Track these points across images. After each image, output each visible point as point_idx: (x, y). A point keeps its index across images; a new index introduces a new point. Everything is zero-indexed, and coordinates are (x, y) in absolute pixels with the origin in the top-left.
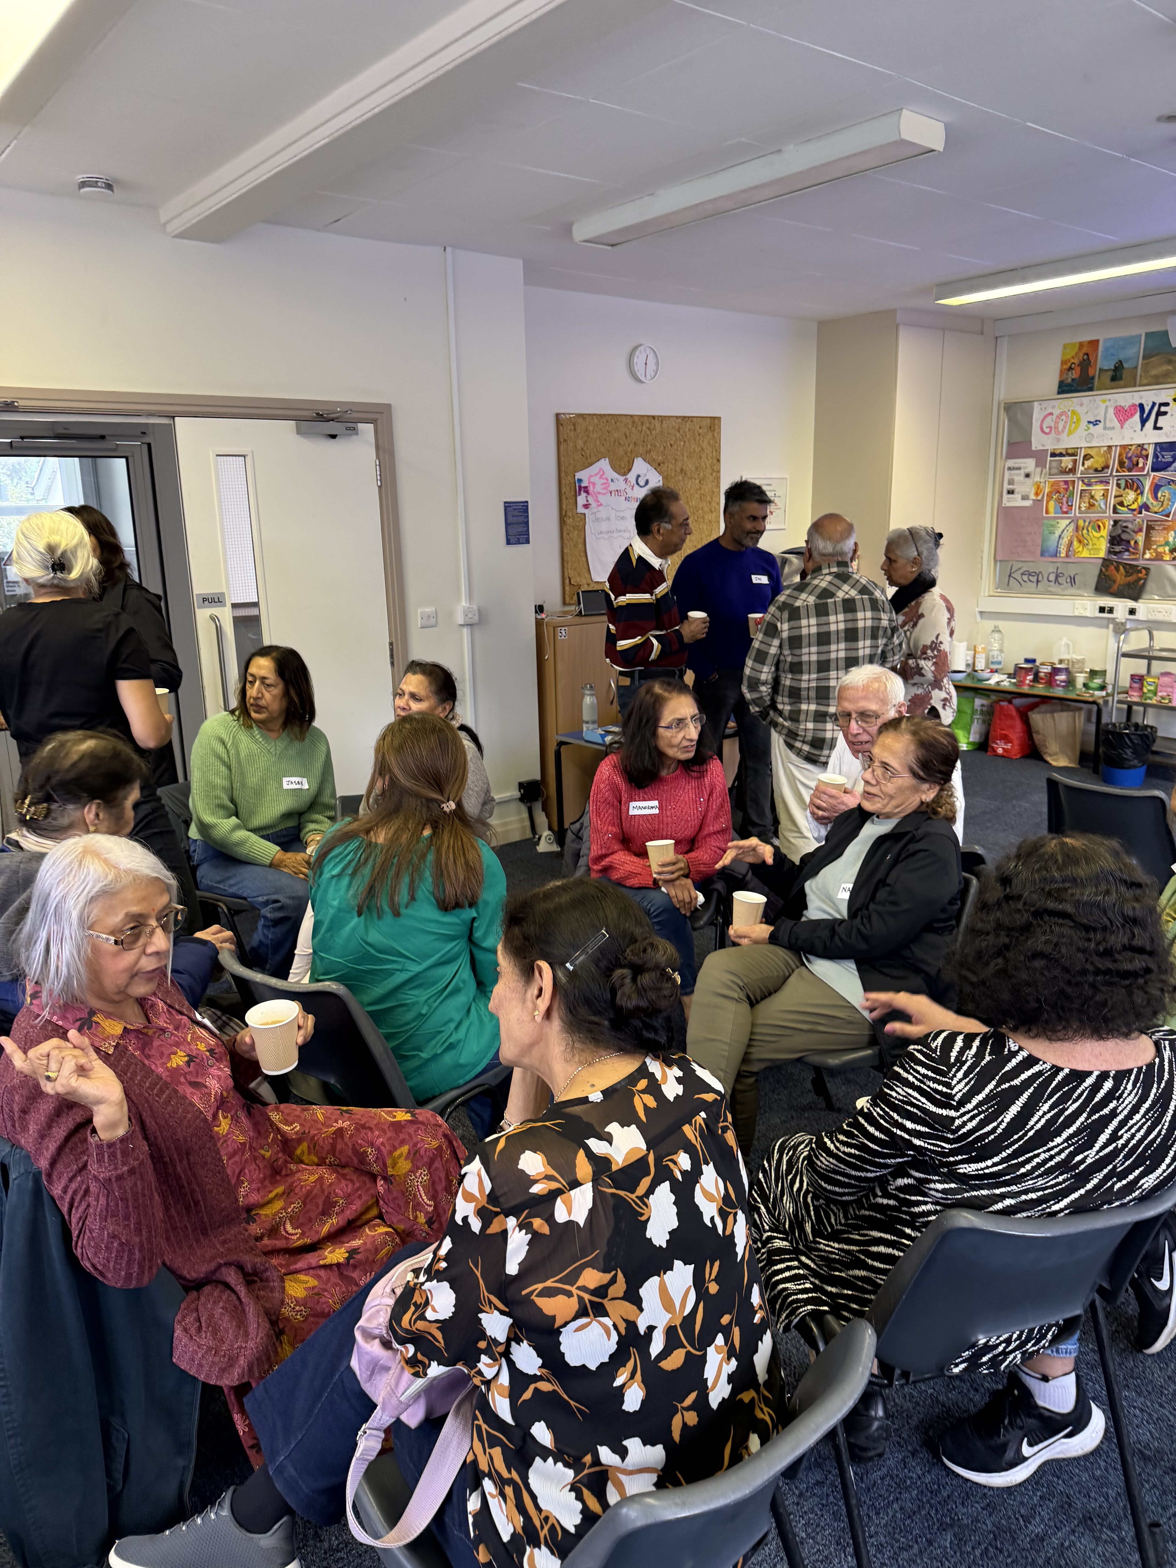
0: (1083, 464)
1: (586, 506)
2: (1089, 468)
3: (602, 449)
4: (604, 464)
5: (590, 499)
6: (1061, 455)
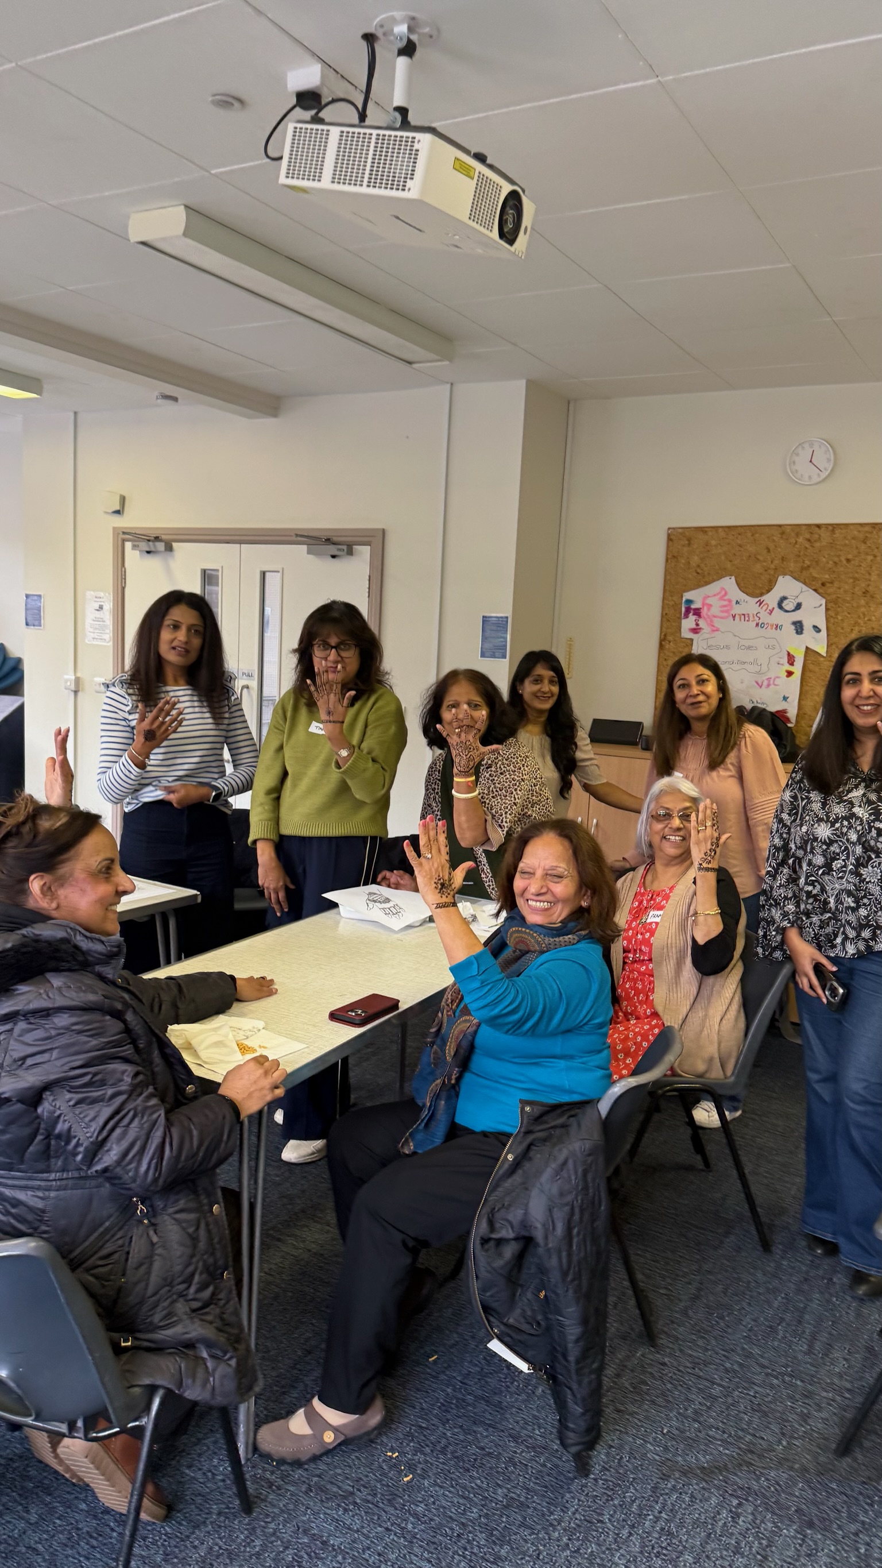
1: (695, 631)
3: (729, 565)
4: (729, 584)
5: (702, 623)
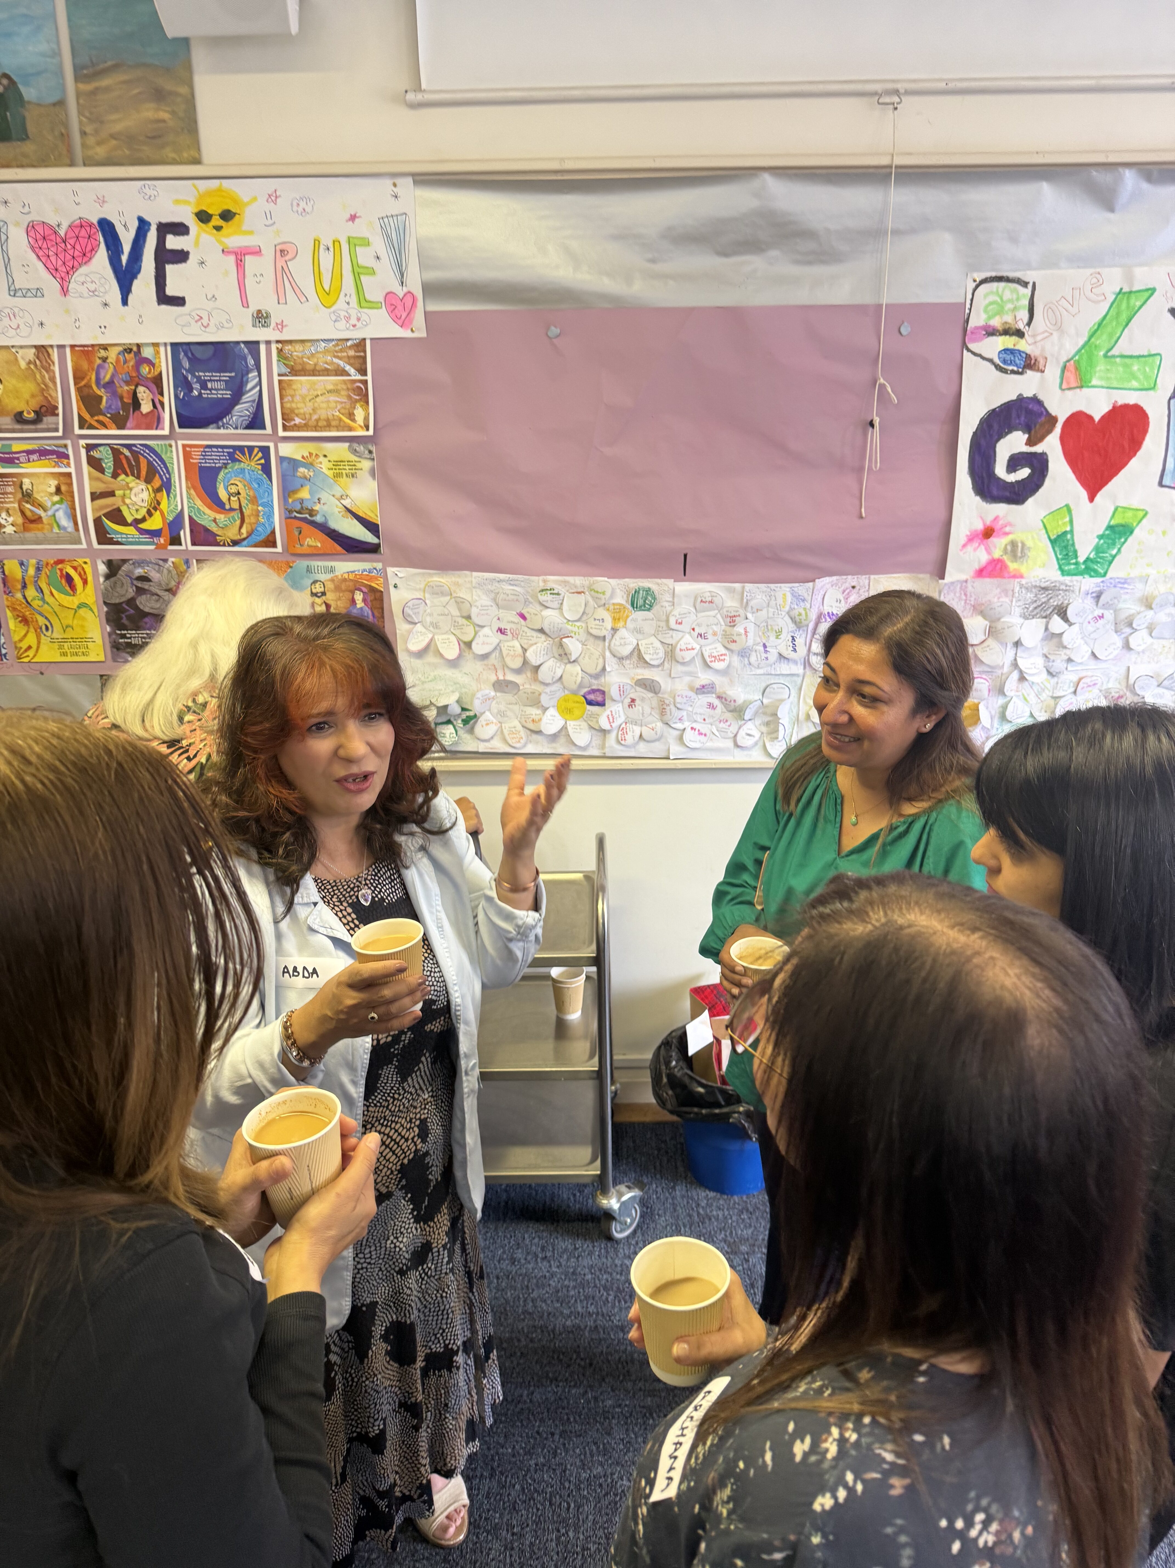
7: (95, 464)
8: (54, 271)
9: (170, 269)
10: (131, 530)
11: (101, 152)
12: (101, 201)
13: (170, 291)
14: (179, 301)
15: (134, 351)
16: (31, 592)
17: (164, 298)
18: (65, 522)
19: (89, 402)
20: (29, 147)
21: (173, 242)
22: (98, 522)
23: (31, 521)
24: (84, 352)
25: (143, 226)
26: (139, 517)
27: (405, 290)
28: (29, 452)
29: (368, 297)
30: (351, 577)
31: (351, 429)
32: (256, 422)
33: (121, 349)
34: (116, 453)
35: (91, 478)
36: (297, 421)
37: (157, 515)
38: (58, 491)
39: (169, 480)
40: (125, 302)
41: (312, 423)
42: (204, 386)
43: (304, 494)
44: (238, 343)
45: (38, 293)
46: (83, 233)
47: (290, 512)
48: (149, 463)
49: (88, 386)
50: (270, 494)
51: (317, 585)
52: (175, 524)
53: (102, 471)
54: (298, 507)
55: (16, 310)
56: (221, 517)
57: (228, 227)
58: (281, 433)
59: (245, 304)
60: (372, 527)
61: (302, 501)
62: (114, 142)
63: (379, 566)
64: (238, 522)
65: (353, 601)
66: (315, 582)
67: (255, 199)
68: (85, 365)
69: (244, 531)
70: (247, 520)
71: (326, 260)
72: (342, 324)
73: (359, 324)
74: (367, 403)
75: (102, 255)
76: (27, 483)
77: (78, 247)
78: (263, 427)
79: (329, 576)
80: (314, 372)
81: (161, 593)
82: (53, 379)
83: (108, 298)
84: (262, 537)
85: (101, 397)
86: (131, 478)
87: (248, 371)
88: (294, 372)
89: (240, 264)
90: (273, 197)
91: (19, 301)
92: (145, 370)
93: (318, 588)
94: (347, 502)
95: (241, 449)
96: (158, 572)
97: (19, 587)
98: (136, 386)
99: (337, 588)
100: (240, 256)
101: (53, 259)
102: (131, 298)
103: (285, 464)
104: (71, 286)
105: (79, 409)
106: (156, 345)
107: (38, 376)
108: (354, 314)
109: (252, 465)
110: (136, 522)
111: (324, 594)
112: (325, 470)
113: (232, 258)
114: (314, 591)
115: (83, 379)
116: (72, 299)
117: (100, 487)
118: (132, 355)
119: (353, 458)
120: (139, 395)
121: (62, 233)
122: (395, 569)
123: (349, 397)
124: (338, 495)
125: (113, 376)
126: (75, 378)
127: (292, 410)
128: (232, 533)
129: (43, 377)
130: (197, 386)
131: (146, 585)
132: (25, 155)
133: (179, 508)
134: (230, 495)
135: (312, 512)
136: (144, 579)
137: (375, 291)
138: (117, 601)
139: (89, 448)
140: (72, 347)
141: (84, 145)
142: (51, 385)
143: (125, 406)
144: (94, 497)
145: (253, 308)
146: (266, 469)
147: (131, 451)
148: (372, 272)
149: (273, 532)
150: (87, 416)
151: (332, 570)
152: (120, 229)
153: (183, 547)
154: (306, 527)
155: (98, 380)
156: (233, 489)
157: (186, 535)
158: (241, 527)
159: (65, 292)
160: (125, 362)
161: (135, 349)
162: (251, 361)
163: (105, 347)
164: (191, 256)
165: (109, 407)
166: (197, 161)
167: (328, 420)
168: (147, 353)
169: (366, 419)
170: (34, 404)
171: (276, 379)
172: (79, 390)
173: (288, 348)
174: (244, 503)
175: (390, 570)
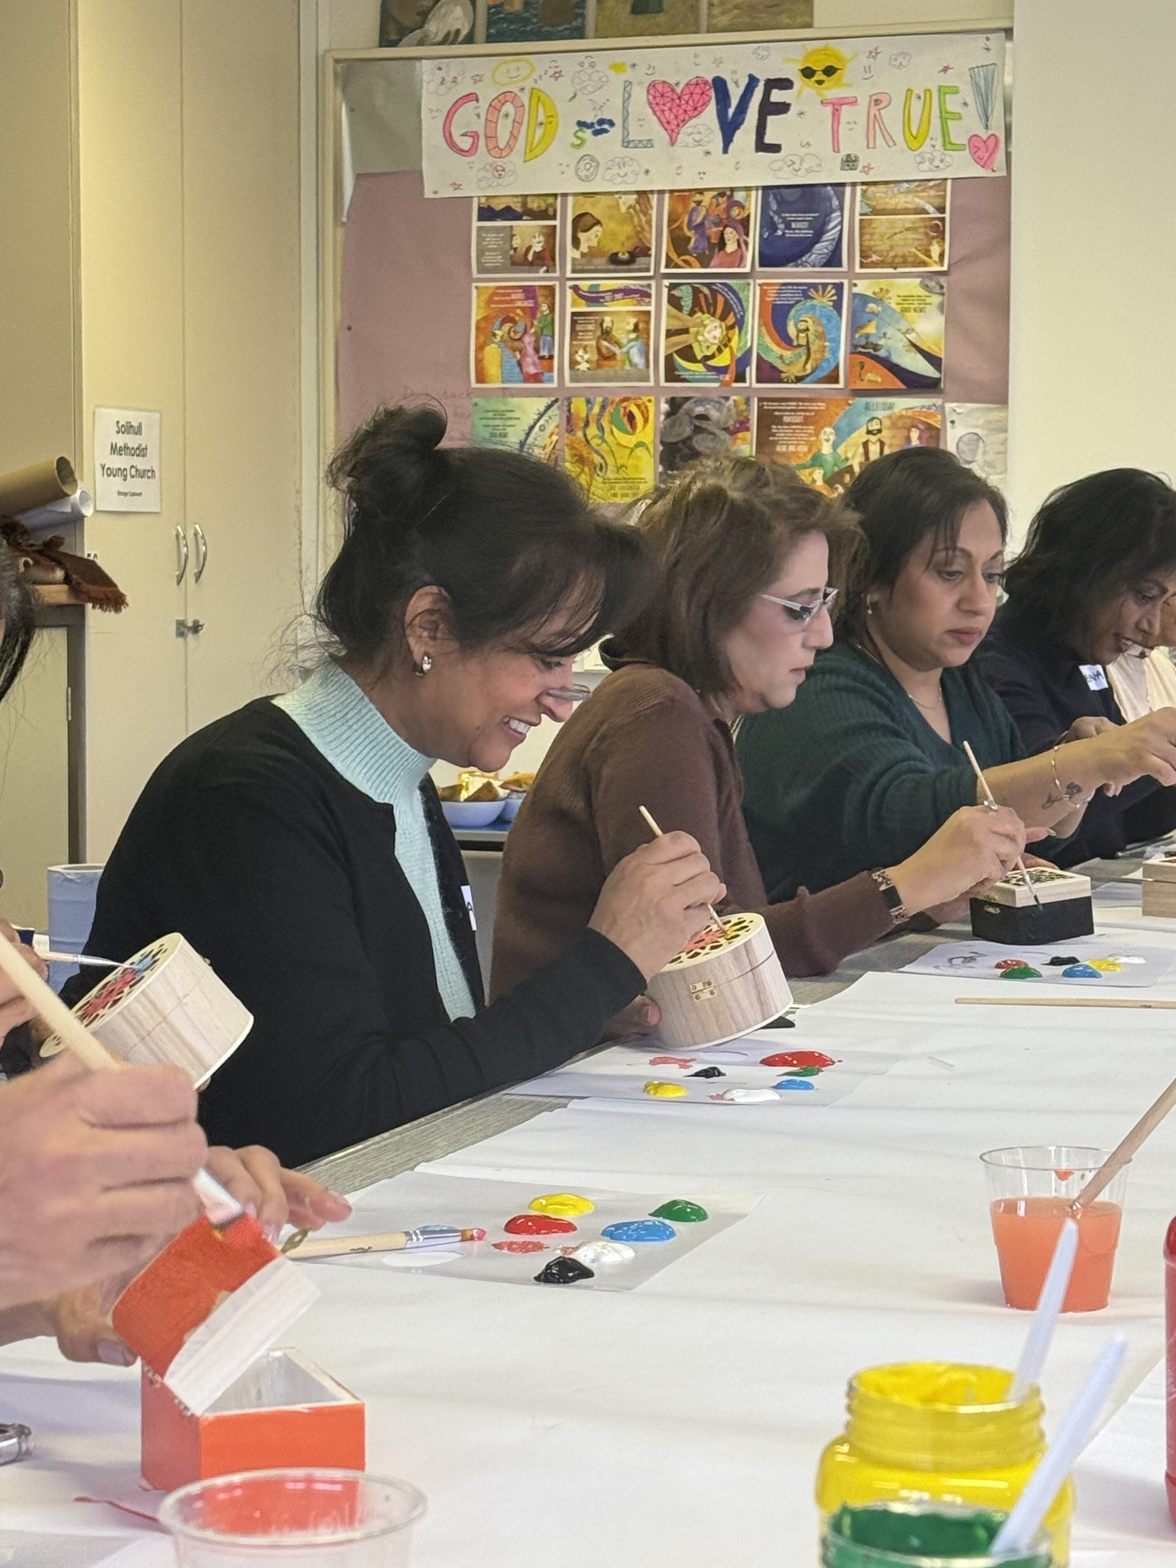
0: (576, 243)
2: (592, 254)
6: (508, 213)
7: (675, 302)
8: (666, 124)
9: (771, 119)
10: (699, 368)
11: (724, 20)
12: (718, 62)
13: (768, 139)
14: (775, 148)
15: (726, 194)
16: (592, 431)
17: (762, 146)
18: (638, 359)
19: (679, 243)
20: (661, 18)
21: (777, 96)
22: (669, 359)
23: (606, 357)
24: (681, 196)
25: (753, 81)
26: (709, 353)
27: (990, 132)
28: (615, 291)
29: (953, 141)
30: (910, 413)
31: (924, 264)
32: (833, 259)
33: (715, 193)
34: (696, 291)
35: (669, 315)
36: (875, 258)
37: (726, 351)
38: (636, 328)
39: (743, 317)
40: (725, 150)
41: (889, 260)
42: (788, 226)
43: (871, 329)
44: (825, 185)
45: (649, 144)
46: (698, 90)
47: (856, 346)
48: (726, 302)
49: (680, 228)
50: (838, 329)
51: (874, 422)
52: (742, 362)
53: (679, 308)
54: (863, 342)
55: (626, 159)
56: (788, 354)
57: (829, 81)
58: (858, 270)
59: (836, 150)
60: (934, 361)
61: (867, 336)
62: (736, 11)
63: (938, 401)
64: (804, 358)
65: (908, 439)
66: (872, 419)
67: (856, 55)
68: (680, 209)
69: (809, 367)
70: (812, 356)
71: (916, 107)
72: (925, 166)
73: (942, 166)
74: (943, 239)
75: (712, 109)
76: (607, 323)
77: (691, 102)
78: (840, 265)
79: (887, 413)
80: (894, 212)
81: (718, 432)
82: (649, 222)
83: (709, 148)
84: (826, 373)
85: (689, 239)
86: (707, 315)
87: (833, 211)
88: (876, 212)
89: (836, 113)
90: (874, 54)
91: (630, 152)
92: (735, 212)
93: (875, 426)
94: (912, 337)
95: (815, 286)
96: (718, 410)
97: (582, 425)
98: (725, 227)
99: (894, 426)
100: (836, 107)
101: (667, 113)
102: (732, 147)
103: (857, 301)
104: (680, 136)
105: (668, 249)
106: (748, 189)
107: (636, 219)
108: (937, 154)
109: (824, 301)
110: (707, 358)
111: (879, 431)
112: (894, 306)
113: (829, 109)
114: (870, 428)
115: (675, 221)
116: (677, 148)
117: (677, 325)
118: (725, 198)
119: (923, 293)
120: (726, 236)
121: (679, 90)
122: (953, 405)
123: (926, 234)
124: (904, 329)
125: (704, 219)
126: (669, 221)
127: (870, 248)
128: (796, 370)
129: (640, 220)
130: (782, 226)
131: (704, 424)
132: (658, 26)
133: (749, 345)
134: (799, 331)
135: (876, 347)
136: (704, 417)
137: (959, 133)
138: (673, 440)
139: (672, 287)
140: (672, 192)
141: (710, 16)
142: (646, 227)
143: (711, 247)
144: (670, 334)
145: (843, 153)
146: (838, 306)
147: (711, 290)
148: (958, 117)
149: (837, 368)
150: (674, 256)
151: (891, 407)
152: (731, 86)
153: (747, 385)
154: (869, 362)
155: (690, 221)
156: (802, 326)
157: (751, 372)
158: (806, 363)
159: (673, 143)
160: (718, 205)
161: (728, 193)
162: (835, 203)
163: (701, 191)
164: (792, 108)
165: (695, 248)
166: (809, 26)
167: (904, 256)
168: (739, 196)
169: (942, 255)
170: (629, 246)
171: (857, 218)
172: (671, 232)
173: (872, 189)
174: (812, 338)
175: (949, 406)
